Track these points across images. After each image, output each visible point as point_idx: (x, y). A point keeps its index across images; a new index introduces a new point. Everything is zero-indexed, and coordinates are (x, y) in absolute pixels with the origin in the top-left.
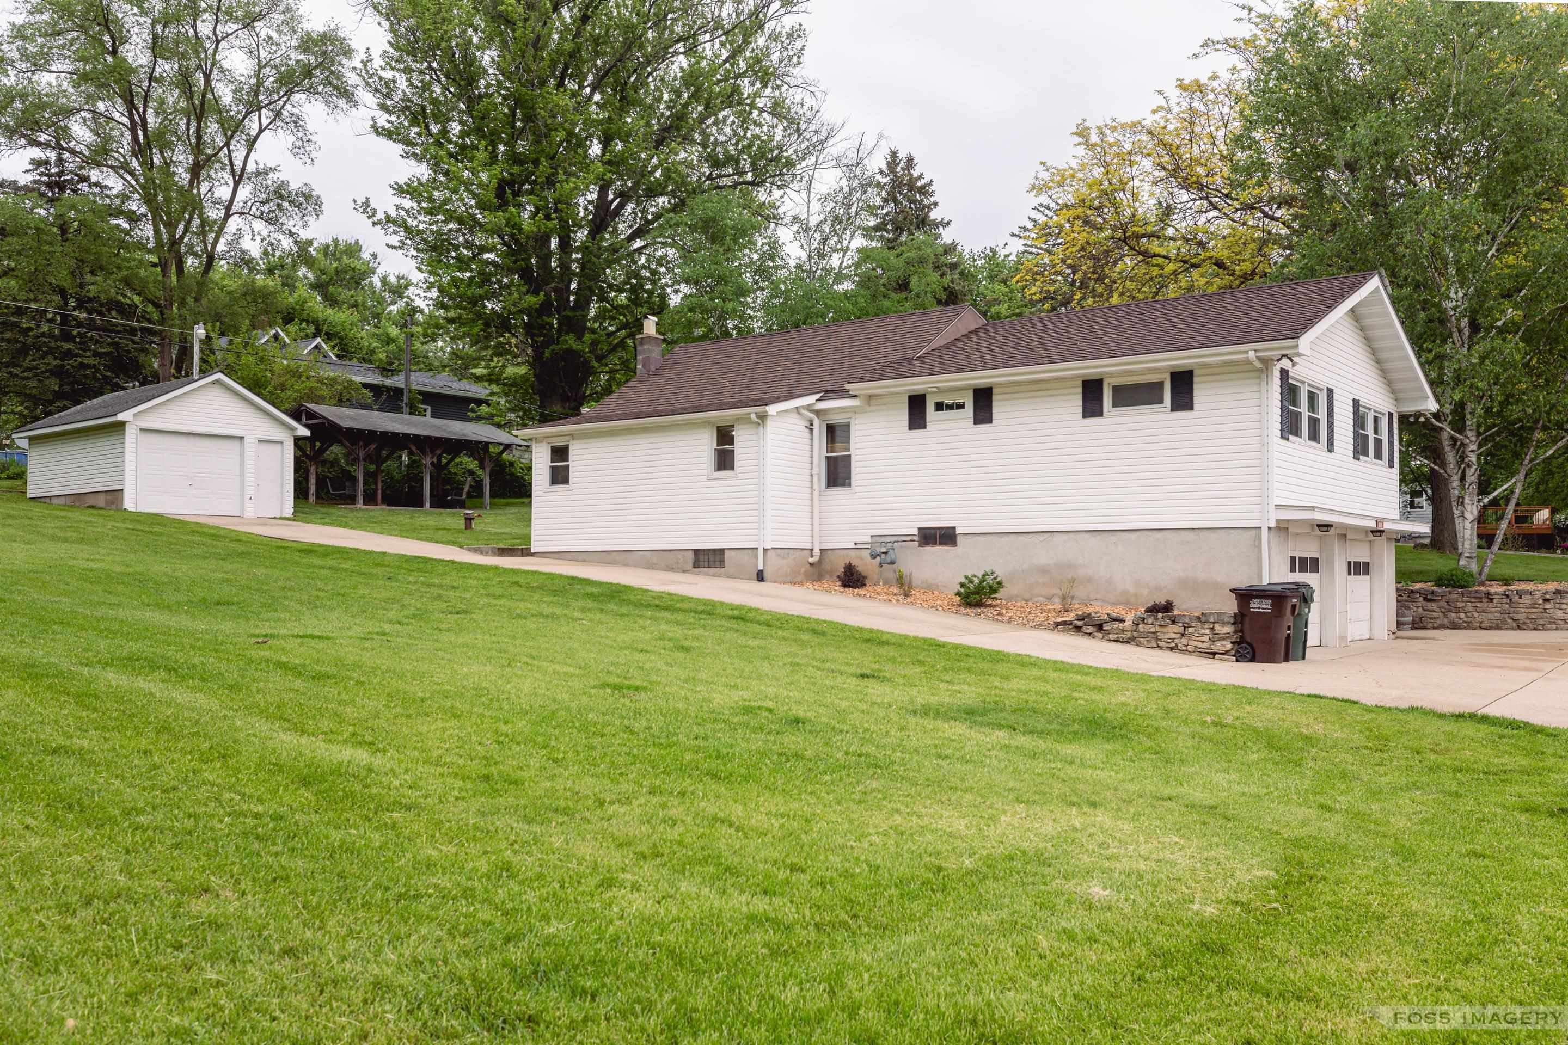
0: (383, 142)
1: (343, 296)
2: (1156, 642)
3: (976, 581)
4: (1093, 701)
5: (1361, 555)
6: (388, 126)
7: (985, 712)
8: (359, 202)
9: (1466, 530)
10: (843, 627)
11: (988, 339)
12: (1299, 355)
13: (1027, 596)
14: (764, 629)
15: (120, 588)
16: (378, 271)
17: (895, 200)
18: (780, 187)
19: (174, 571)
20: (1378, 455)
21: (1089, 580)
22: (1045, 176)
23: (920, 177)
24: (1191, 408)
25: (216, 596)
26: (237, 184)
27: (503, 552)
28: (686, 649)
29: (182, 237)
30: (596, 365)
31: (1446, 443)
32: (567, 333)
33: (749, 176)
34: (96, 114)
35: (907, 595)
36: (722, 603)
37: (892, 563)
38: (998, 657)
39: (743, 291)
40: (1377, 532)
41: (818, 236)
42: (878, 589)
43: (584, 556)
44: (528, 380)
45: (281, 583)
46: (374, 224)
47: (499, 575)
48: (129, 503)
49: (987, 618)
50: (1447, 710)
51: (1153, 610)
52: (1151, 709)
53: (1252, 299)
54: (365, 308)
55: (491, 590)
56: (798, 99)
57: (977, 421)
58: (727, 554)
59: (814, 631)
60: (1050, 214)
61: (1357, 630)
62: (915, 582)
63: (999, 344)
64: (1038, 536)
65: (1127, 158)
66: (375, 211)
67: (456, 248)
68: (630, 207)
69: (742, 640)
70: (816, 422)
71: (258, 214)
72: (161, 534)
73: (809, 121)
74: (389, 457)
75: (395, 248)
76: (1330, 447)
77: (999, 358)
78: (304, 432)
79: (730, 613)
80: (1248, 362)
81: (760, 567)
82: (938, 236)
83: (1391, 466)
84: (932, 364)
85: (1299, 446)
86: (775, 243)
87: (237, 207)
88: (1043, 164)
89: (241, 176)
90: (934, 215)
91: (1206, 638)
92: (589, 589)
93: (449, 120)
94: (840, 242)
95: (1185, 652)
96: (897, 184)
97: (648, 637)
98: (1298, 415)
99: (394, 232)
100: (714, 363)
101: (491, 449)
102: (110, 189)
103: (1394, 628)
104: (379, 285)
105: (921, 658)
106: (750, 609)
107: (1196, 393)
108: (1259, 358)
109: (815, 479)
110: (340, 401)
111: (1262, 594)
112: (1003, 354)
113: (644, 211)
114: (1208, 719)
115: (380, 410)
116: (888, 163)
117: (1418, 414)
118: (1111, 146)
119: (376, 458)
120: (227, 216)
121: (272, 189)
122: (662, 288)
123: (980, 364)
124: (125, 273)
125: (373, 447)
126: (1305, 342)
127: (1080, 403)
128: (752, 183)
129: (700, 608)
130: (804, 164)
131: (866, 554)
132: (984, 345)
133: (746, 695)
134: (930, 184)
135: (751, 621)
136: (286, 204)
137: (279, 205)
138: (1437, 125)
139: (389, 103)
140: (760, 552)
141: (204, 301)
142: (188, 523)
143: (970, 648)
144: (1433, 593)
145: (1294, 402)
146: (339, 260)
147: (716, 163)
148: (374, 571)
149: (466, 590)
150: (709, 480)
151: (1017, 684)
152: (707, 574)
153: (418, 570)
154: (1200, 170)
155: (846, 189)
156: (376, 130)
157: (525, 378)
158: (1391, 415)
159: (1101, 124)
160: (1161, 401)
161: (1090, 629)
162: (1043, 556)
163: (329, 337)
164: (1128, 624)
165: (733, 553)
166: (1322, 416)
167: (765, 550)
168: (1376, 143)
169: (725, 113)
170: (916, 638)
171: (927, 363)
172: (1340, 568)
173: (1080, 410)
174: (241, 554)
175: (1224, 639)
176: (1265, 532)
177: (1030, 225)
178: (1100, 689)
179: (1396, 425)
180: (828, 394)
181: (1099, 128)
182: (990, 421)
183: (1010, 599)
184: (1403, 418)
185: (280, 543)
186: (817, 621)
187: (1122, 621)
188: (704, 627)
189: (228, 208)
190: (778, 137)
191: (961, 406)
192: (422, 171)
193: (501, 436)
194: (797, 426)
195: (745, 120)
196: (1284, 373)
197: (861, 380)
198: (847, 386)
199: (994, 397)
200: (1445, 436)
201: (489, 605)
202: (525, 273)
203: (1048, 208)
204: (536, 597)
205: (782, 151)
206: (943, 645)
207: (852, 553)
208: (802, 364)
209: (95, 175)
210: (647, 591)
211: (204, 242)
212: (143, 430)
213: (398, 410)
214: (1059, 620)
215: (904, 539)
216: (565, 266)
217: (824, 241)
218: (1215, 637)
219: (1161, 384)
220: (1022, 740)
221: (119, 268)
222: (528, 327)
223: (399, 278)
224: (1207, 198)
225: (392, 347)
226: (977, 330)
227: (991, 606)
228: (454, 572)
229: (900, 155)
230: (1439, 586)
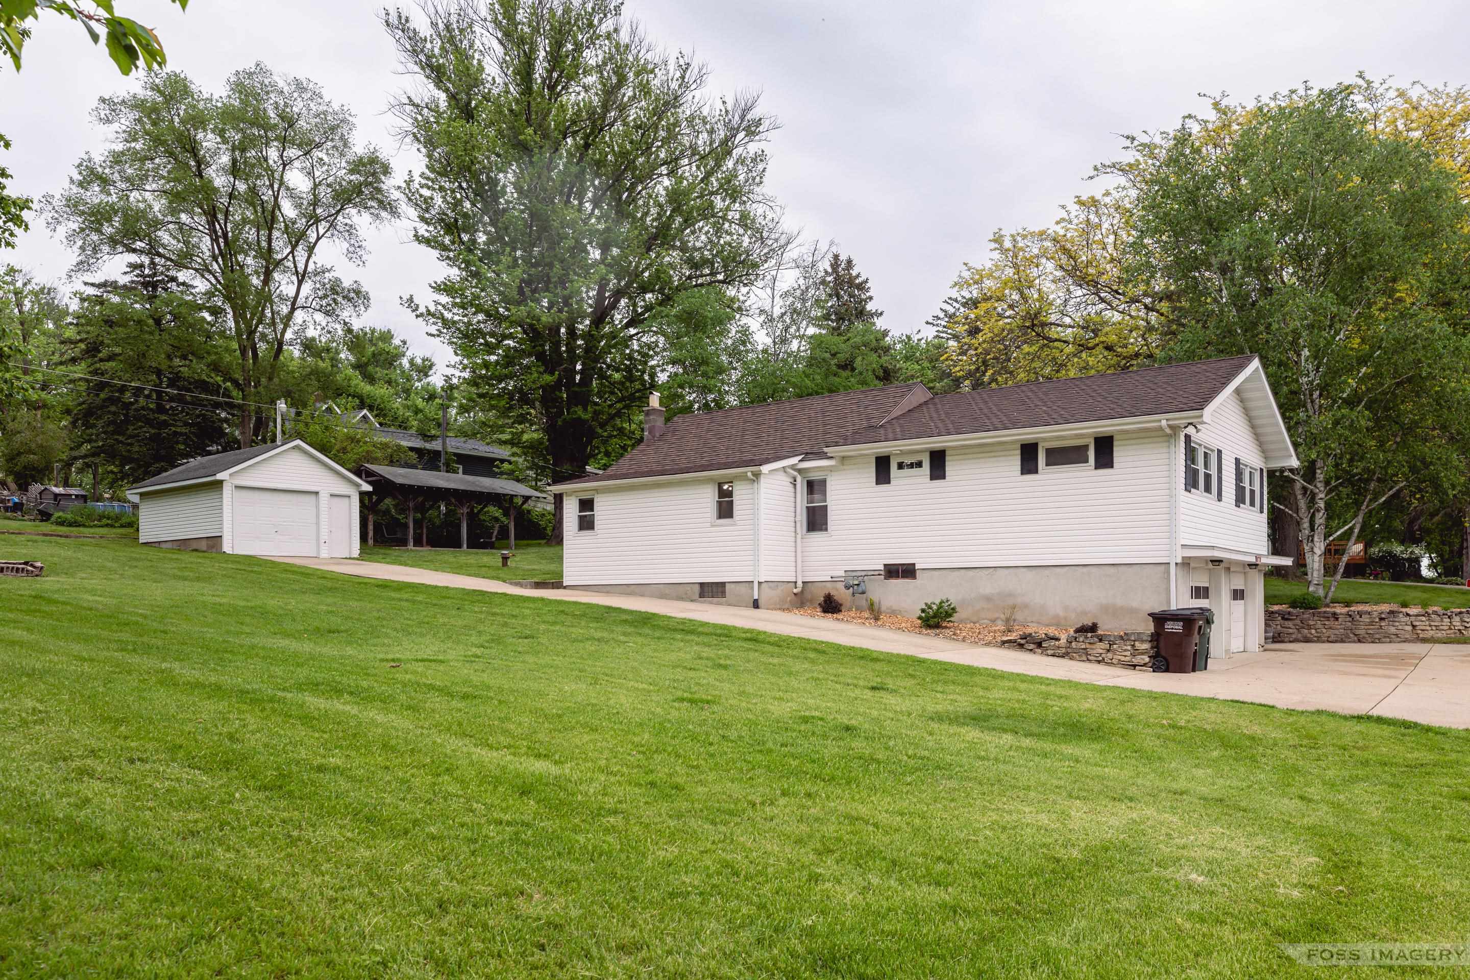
0: (423, 247)
1: (379, 375)
2: (1086, 656)
3: (935, 607)
4: (1066, 709)
5: (1239, 584)
6: (427, 235)
7: (986, 719)
8: (405, 299)
9: (1315, 562)
10: (838, 647)
11: (937, 411)
12: (1203, 423)
13: (975, 619)
14: (776, 649)
15: (248, 620)
16: (408, 354)
17: (838, 297)
18: (745, 285)
19: (286, 604)
20: (1252, 504)
21: (1026, 606)
22: (966, 274)
23: (858, 276)
24: (1112, 467)
25: (327, 627)
26: (300, 283)
27: (538, 585)
28: (725, 667)
29: (257, 326)
30: (600, 431)
31: (1299, 493)
32: (576, 406)
33: (720, 277)
34: (181, 226)
35: (877, 619)
36: (735, 628)
37: (863, 593)
38: (971, 671)
39: (721, 370)
40: (1252, 566)
41: (780, 325)
42: (852, 614)
43: (609, 588)
44: (542, 443)
45: (375, 614)
46: (417, 316)
47: (546, 605)
48: (227, 548)
49: (945, 637)
50: (1347, 712)
51: (1082, 630)
52: (1115, 714)
53: (1155, 377)
54: (398, 385)
55: (545, 618)
56: (760, 211)
57: (933, 478)
58: (728, 586)
59: (815, 650)
60: (957, 306)
61: (1237, 645)
62: (883, 608)
63: (947, 414)
64: (984, 571)
65: (1033, 261)
66: (417, 306)
67: (484, 336)
68: (623, 302)
69: (764, 659)
70: (799, 479)
71: (318, 307)
72: (260, 573)
73: (771, 231)
74: (431, 507)
75: (433, 335)
76: (1220, 497)
77: (950, 426)
78: (367, 488)
79: (744, 635)
80: (1161, 429)
81: (756, 597)
82: (874, 324)
83: (1262, 512)
84: (894, 432)
85: (1198, 495)
86: (747, 330)
87: (301, 301)
88: (965, 264)
89: (303, 276)
90: (870, 307)
91: (1128, 653)
92: (624, 617)
93: (477, 230)
94: (798, 330)
95: (1110, 664)
96: (839, 282)
97: (688, 656)
98: (1196, 472)
99: (434, 323)
100: (709, 431)
101: (515, 500)
102: (194, 287)
103: (1262, 642)
104: (408, 365)
105: (910, 672)
106: (759, 632)
107: (1115, 454)
108: (1170, 426)
109: (798, 525)
110: (392, 461)
111: (1174, 617)
112: (953, 422)
113: (635, 305)
114: (1164, 722)
115: (423, 469)
116: (832, 265)
117: (1282, 470)
118: (1022, 249)
119: (421, 508)
120: (293, 309)
121: (328, 286)
122: (653, 367)
123: (936, 431)
124: (214, 357)
125: (420, 499)
126: (1208, 412)
127: (1019, 463)
128: (723, 282)
129: (719, 631)
130: (766, 266)
131: (841, 586)
132: (935, 415)
133: (794, 706)
134: (866, 281)
135: (763, 642)
136: (340, 299)
137: (334, 300)
138: (1296, 235)
139: (427, 216)
140: (756, 585)
141: (276, 380)
142: (280, 564)
143: (945, 663)
144: (1289, 613)
145: (1193, 461)
146: (375, 345)
147: (695, 266)
148: (443, 602)
149: (524, 617)
150: (712, 526)
151: (996, 694)
152: (711, 603)
153: (478, 601)
154: (1091, 271)
155: (803, 287)
156: (418, 238)
157: (540, 442)
158: (1261, 470)
159: (1014, 232)
160: (1087, 461)
161: (1032, 646)
162: (988, 586)
163: (371, 409)
164: (1063, 641)
165: (733, 586)
166: (1214, 472)
167: (760, 583)
168: (1248, 248)
169: (701, 224)
170: (898, 655)
171: (890, 431)
172: (1226, 595)
173: (1019, 468)
174: (330, 589)
175: (1142, 654)
176: (1173, 567)
177: (942, 315)
178: (1067, 698)
179: (1265, 479)
180: (808, 455)
181: (1012, 236)
182: (943, 477)
183: (961, 621)
184: (1271, 473)
185: (360, 580)
186: (815, 641)
187: (1058, 639)
188: (728, 647)
189: (293, 304)
190: (745, 244)
191: (919, 464)
192: (455, 273)
193: (522, 490)
194: (784, 481)
195: (718, 231)
196: (1188, 438)
197: (837, 444)
198: (826, 450)
199: (947, 458)
200: (1298, 486)
201: (548, 631)
202: (541, 356)
203: (956, 300)
204: (583, 623)
205: (748, 255)
206: (922, 661)
207: (828, 585)
208: (783, 431)
209: (183, 276)
210: (670, 617)
211: (275, 331)
212: (236, 487)
213: (437, 469)
214: (1005, 639)
215: (873, 574)
216: (571, 349)
217: (786, 329)
218: (1135, 652)
219: (1086, 447)
220: (1027, 742)
221: (208, 353)
222: (544, 401)
223: (424, 360)
224: (1097, 294)
225: (420, 416)
226: (926, 403)
227: (946, 627)
228: (509, 603)
229: (841, 258)
230: (1294, 607)
